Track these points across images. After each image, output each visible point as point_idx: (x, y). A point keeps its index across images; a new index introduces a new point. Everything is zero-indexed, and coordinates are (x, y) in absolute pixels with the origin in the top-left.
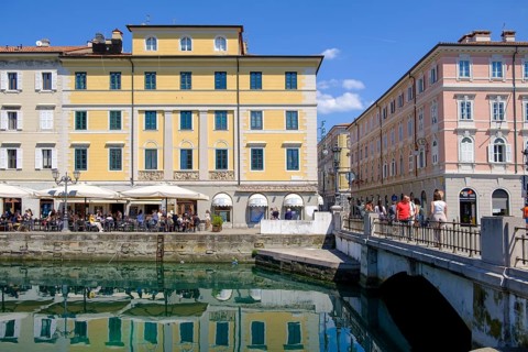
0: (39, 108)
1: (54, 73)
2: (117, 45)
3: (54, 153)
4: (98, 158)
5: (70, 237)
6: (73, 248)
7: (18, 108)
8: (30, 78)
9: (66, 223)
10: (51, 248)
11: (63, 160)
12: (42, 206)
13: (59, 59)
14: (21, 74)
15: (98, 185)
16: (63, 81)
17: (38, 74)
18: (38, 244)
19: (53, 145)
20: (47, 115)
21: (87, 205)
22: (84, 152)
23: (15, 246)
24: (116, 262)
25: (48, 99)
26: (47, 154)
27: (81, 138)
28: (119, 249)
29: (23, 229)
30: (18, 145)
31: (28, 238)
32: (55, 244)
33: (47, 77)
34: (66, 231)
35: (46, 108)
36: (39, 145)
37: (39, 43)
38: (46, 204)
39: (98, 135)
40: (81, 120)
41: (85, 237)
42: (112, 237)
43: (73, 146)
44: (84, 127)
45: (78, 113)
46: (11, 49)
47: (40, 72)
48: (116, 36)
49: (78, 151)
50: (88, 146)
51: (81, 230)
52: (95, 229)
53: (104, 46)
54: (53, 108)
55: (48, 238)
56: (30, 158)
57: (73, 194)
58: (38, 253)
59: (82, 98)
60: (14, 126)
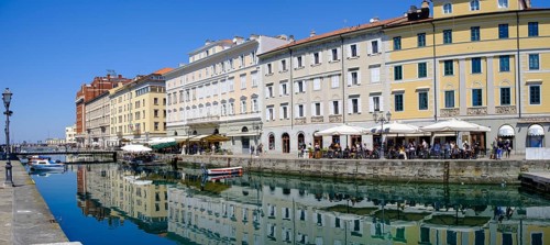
0: (370, 67)
1: (379, 40)
2: (426, 12)
3: (381, 98)
4: (411, 100)
5: (384, 163)
6: (385, 172)
7: (357, 69)
8: (364, 47)
9: (382, 153)
10: (371, 171)
11: (387, 103)
12: (374, 140)
13: (382, 30)
14: (358, 45)
15: (406, 123)
16: (386, 45)
17: (369, 43)
18: (363, 168)
19: (380, 94)
20: (375, 71)
22: (401, 96)
23: (350, 169)
24: (414, 182)
25: (376, 60)
26: (377, 100)
27: (398, 86)
28: (416, 172)
29: (356, 158)
30: (358, 96)
31: (358, 164)
32: (374, 169)
33: (375, 44)
34: (383, 159)
35: (375, 66)
36: (371, 95)
37: (372, 21)
38: (377, 138)
39: (411, 83)
40: (398, 74)
41: (394, 164)
42: (411, 163)
43: (393, 93)
44: (401, 78)
45: (396, 68)
46: (354, 29)
47: (370, 41)
48: (425, 6)
49: (396, 97)
50: (403, 92)
51: (393, 158)
53: (416, 14)
54: (379, 66)
55: (370, 164)
56: (367, 105)
57: (387, 131)
58: (364, 175)
59: (399, 56)
60: (355, 82)
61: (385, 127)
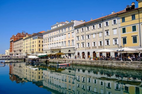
0: (113, 29)
1: (116, 19)
2: (133, 6)
3: (117, 40)
4: (130, 40)
5: (123, 62)
6: (124, 65)
7: (108, 30)
8: (110, 22)
9: (121, 59)
10: (118, 65)
11: (120, 42)
12: (115, 54)
13: (117, 16)
14: (109, 22)
15: (130, 48)
16: (119, 21)
17: (112, 21)
18: (115, 64)
19: (117, 38)
20: (115, 31)
21: (127, 53)
22: (125, 39)
23: (109, 64)
24: (137, 70)
25: (115, 26)
26: (116, 40)
27: (124, 35)
28: (138, 66)
29: (111, 60)
30: (109, 39)
31: (112, 62)
32: (119, 64)
33: (115, 21)
34: (122, 61)
35: (115, 29)
36: (114, 39)
37: (112, 13)
38: (116, 53)
39: (129, 33)
40: (124, 31)
41: (127, 63)
42: (135, 63)
43: (122, 38)
44: (125, 32)
45: (123, 29)
46: (106, 16)
47: (113, 20)
48: (133, 4)
49: (124, 39)
50: (126, 37)
51: (126, 60)
52: (130, 60)
53: (130, 8)
54: (117, 28)
55: (117, 62)
56: (112, 42)
57: (123, 51)
58: (115, 66)
59: (124, 24)
60: (108, 35)
61: (122, 49)
